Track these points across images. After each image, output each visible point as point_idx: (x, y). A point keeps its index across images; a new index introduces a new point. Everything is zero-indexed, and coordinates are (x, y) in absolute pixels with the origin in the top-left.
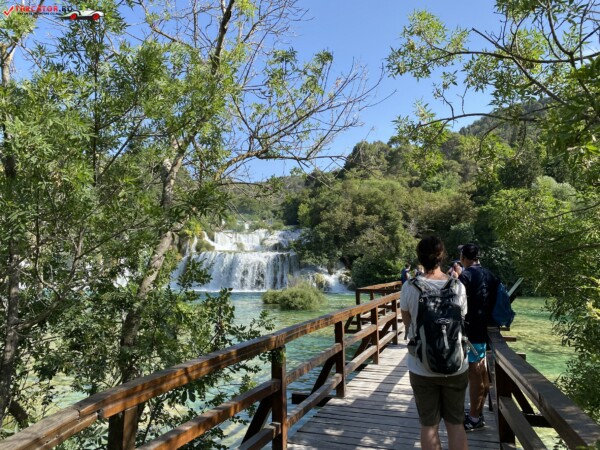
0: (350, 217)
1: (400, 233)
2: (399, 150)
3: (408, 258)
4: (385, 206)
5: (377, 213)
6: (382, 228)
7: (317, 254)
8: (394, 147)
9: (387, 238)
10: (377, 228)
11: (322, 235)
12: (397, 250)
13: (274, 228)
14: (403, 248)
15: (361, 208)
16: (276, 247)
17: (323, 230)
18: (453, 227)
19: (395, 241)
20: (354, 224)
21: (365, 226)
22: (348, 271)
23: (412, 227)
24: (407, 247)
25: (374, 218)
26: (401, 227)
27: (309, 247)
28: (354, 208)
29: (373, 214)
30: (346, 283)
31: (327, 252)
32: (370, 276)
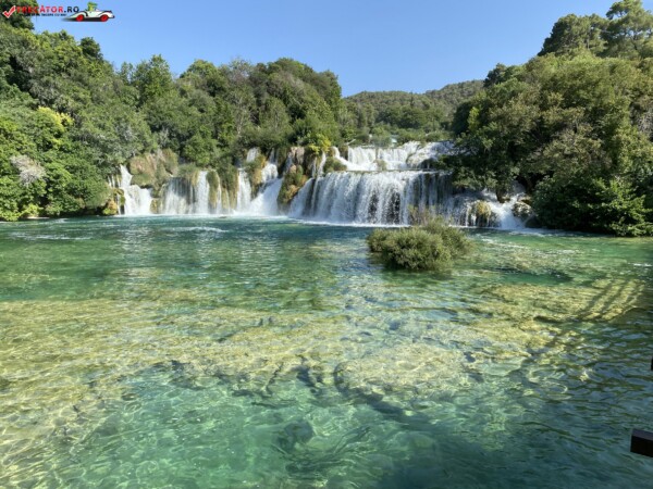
0: (535, 114)
1: (624, 133)
2: (626, 20)
3: (634, 177)
4: (598, 91)
5: (583, 102)
6: (589, 128)
7: (479, 173)
8: (616, 17)
9: (597, 143)
10: (581, 128)
11: (488, 143)
12: (615, 162)
13: (429, 140)
14: (626, 159)
15: (560, 97)
16: (426, 165)
19: (612, 147)
20: (541, 121)
21: (560, 126)
22: (528, 198)
23: (645, 121)
24: (634, 158)
25: (577, 113)
26: (626, 122)
27: (467, 162)
28: (543, 97)
29: (574, 106)
30: (524, 215)
31: (495, 169)
32: (564, 205)
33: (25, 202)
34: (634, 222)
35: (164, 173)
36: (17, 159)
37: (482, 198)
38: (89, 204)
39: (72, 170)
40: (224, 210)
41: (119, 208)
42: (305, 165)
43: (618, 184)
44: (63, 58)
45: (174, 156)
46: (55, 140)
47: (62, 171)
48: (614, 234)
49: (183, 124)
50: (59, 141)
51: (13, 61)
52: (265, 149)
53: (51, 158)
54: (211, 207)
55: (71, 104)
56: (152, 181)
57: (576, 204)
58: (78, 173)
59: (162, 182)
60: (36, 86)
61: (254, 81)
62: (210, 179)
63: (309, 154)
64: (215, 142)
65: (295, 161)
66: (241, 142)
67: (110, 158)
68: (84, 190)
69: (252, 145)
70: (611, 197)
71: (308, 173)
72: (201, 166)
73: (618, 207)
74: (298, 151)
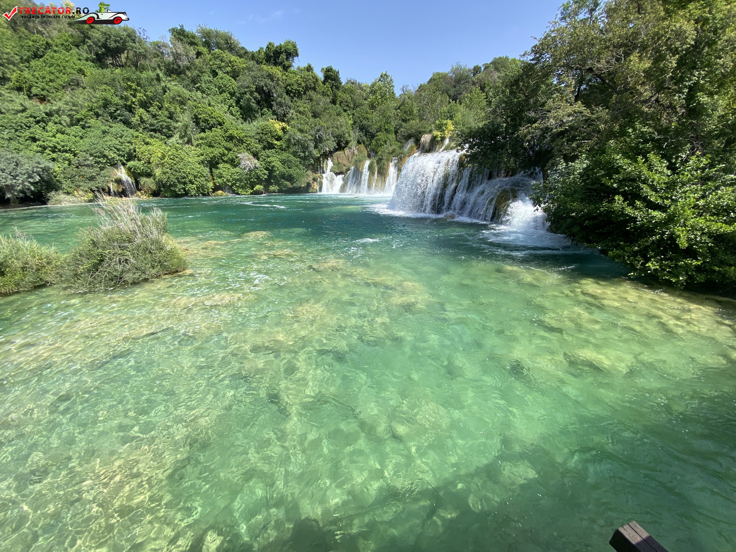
33: (254, 183)
38: (295, 185)
39: (283, 162)
41: (318, 188)
44: (301, 84)
45: (365, 151)
46: (275, 142)
47: (277, 164)
50: (278, 143)
53: (270, 155)
56: (344, 170)
58: (286, 164)
60: (275, 106)
62: (371, 168)
63: (434, 139)
66: (402, 134)
69: (411, 137)
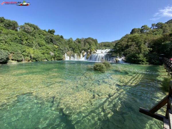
0: (126, 43)
1: (142, 46)
2: (144, 28)
3: (144, 54)
4: (138, 39)
5: (135, 41)
6: (136, 45)
7: (116, 53)
8: (143, 28)
9: (137, 48)
10: (134, 45)
11: (118, 48)
12: (140, 51)
13: (110, 48)
14: (142, 51)
15: (131, 40)
16: (108, 52)
17: (118, 47)
18: (163, 43)
19: (140, 49)
20: (127, 45)
21: (131, 45)
22: (125, 57)
23: (147, 44)
24: (144, 50)
26: (143, 44)
27: (114, 52)
28: (128, 40)
29: (134, 42)
30: (124, 60)
31: (119, 53)
32: (131, 59)
33: (52, 58)
34: (144, 62)
35: (71, 54)
36: (51, 52)
37: (117, 57)
38: (60, 58)
40: (79, 59)
41: (65, 59)
42: (90, 53)
43: (141, 55)
44: (58, 38)
45: (73, 52)
46: (56, 49)
47: (57, 54)
48: (140, 64)
49: (74, 47)
51: (51, 39)
52: (85, 50)
53: (55, 52)
54: (77, 59)
55: (58, 44)
56: (69, 55)
57: (133, 59)
58: (59, 54)
59: (71, 55)
60: (54, 42)
61: (85, 41)
62: (77, 55)
63: (91, 51)
64: (78, 50)
65: (89, 52)
66: (81, 49)
67: (63, 52)
68: (60, 56)
69: (83, 50)
70: (140, 57)
71: (90, 54)
72: (76, 53)
73: (141, 59)
74: (89, 51)
